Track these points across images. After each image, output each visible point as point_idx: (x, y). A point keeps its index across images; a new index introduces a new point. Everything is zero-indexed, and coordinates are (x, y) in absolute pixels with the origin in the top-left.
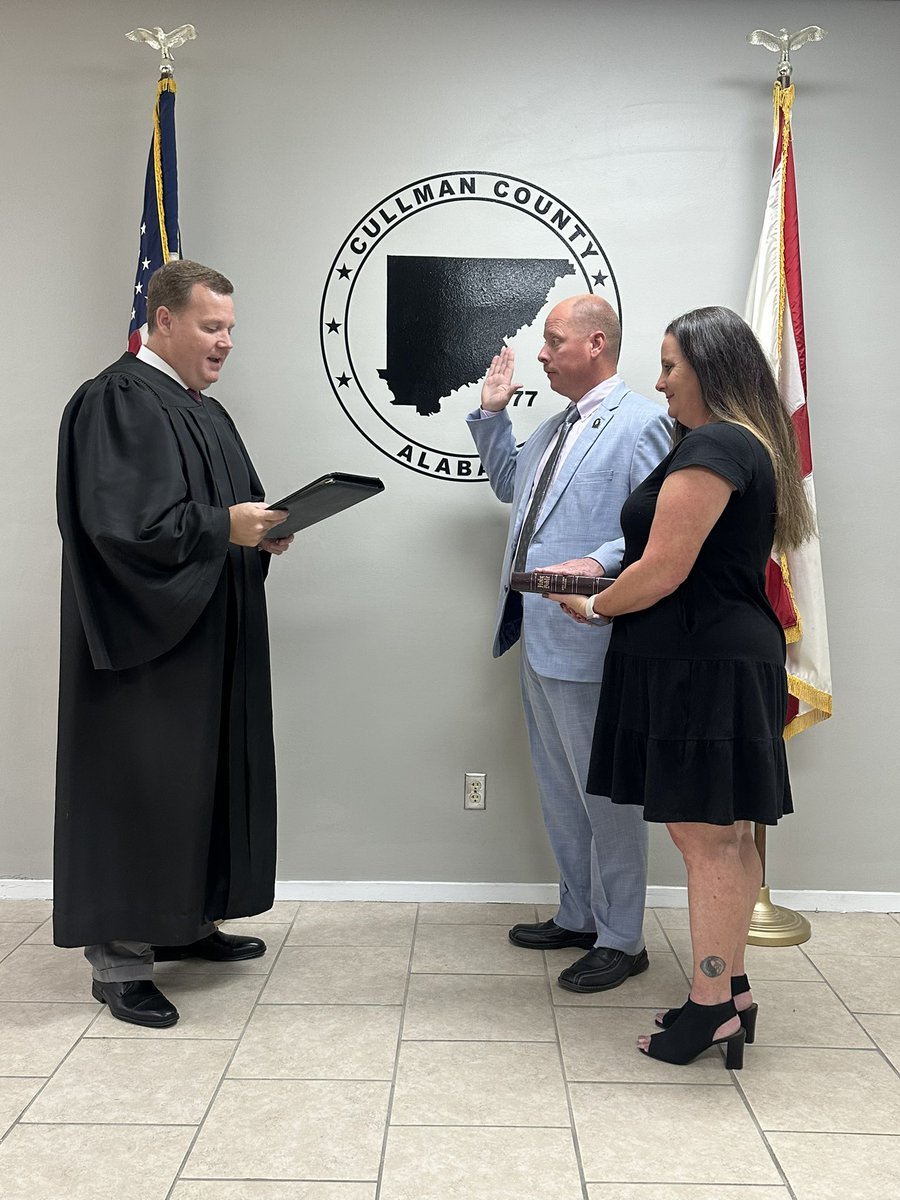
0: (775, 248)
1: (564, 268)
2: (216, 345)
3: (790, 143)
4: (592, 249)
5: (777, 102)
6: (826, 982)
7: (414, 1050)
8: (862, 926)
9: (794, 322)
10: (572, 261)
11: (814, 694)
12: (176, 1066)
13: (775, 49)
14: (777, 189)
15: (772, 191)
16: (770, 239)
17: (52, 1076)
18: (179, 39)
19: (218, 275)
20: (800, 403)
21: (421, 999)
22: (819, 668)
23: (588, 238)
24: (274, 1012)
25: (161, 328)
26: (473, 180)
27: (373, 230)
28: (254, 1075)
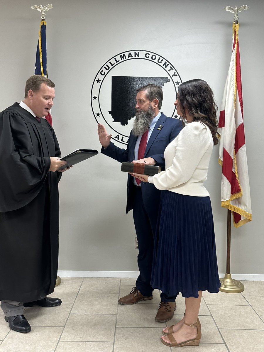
0: (233, 74)
1: (167, 80)
2: (48, 104)
3: (238, 41)
4: (175, 74)
5: (234, 29)
6: (251, 306)
7: (121, 331)
8: (260, 286)
9: (239, 97)
10: (169, 78)
11: (246, 214)
12: (44, 336)
13: (233, 12)
14: (234, 56)
15: (232, 56)
16: (232, 71)
17: (4, 340)
18: (47, 9)
19: (50, 81)
20: (241, 122)
21: (122, 312)
22: (248, 206)
23: (174, 70)
24: (75, 317)
25: (30, 97)
26: (138, 52)
27: (107, 68)
28: (69, 340)
